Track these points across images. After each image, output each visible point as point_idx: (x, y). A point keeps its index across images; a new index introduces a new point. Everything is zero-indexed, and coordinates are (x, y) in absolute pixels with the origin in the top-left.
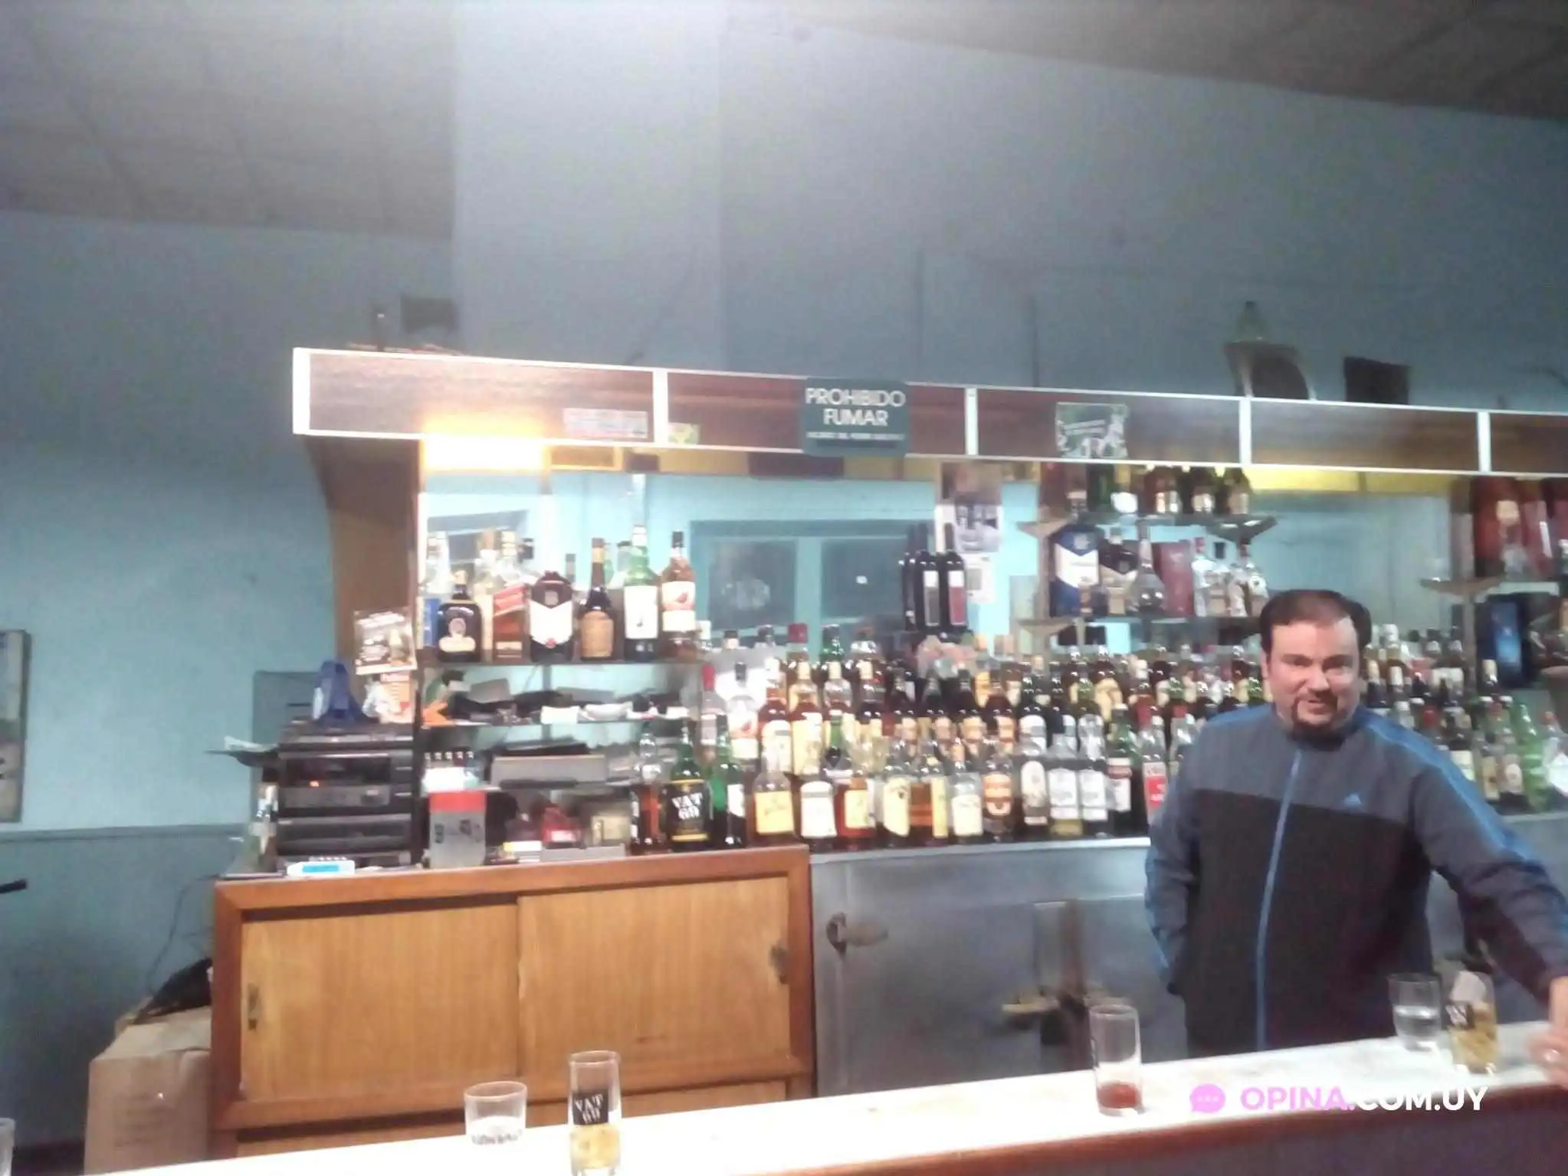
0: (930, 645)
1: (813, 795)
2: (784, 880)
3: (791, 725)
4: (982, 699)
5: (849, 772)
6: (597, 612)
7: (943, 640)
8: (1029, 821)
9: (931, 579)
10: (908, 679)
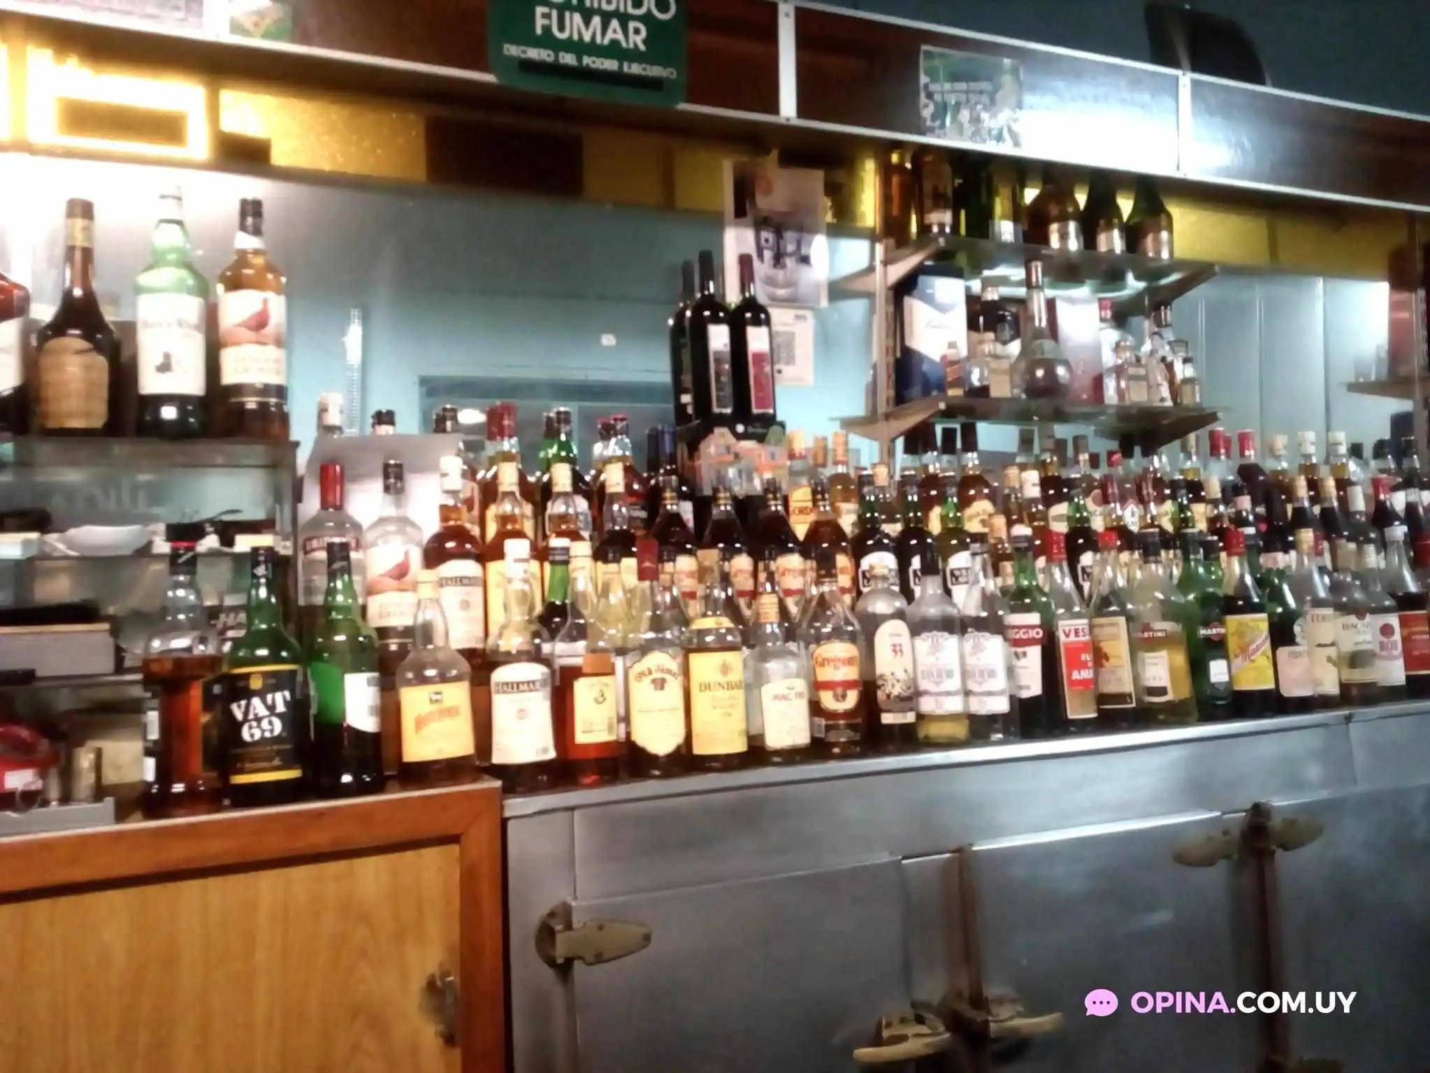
0: (718, 443)
1: (514, 687)
2: (455, 849)
3: (484, 567)
4: (800, 529)
5: (581, 645)
6: (74, 340)
7: (739, 437)
8: (887, 719)
9: (719, 337)
10: (682, 497)
